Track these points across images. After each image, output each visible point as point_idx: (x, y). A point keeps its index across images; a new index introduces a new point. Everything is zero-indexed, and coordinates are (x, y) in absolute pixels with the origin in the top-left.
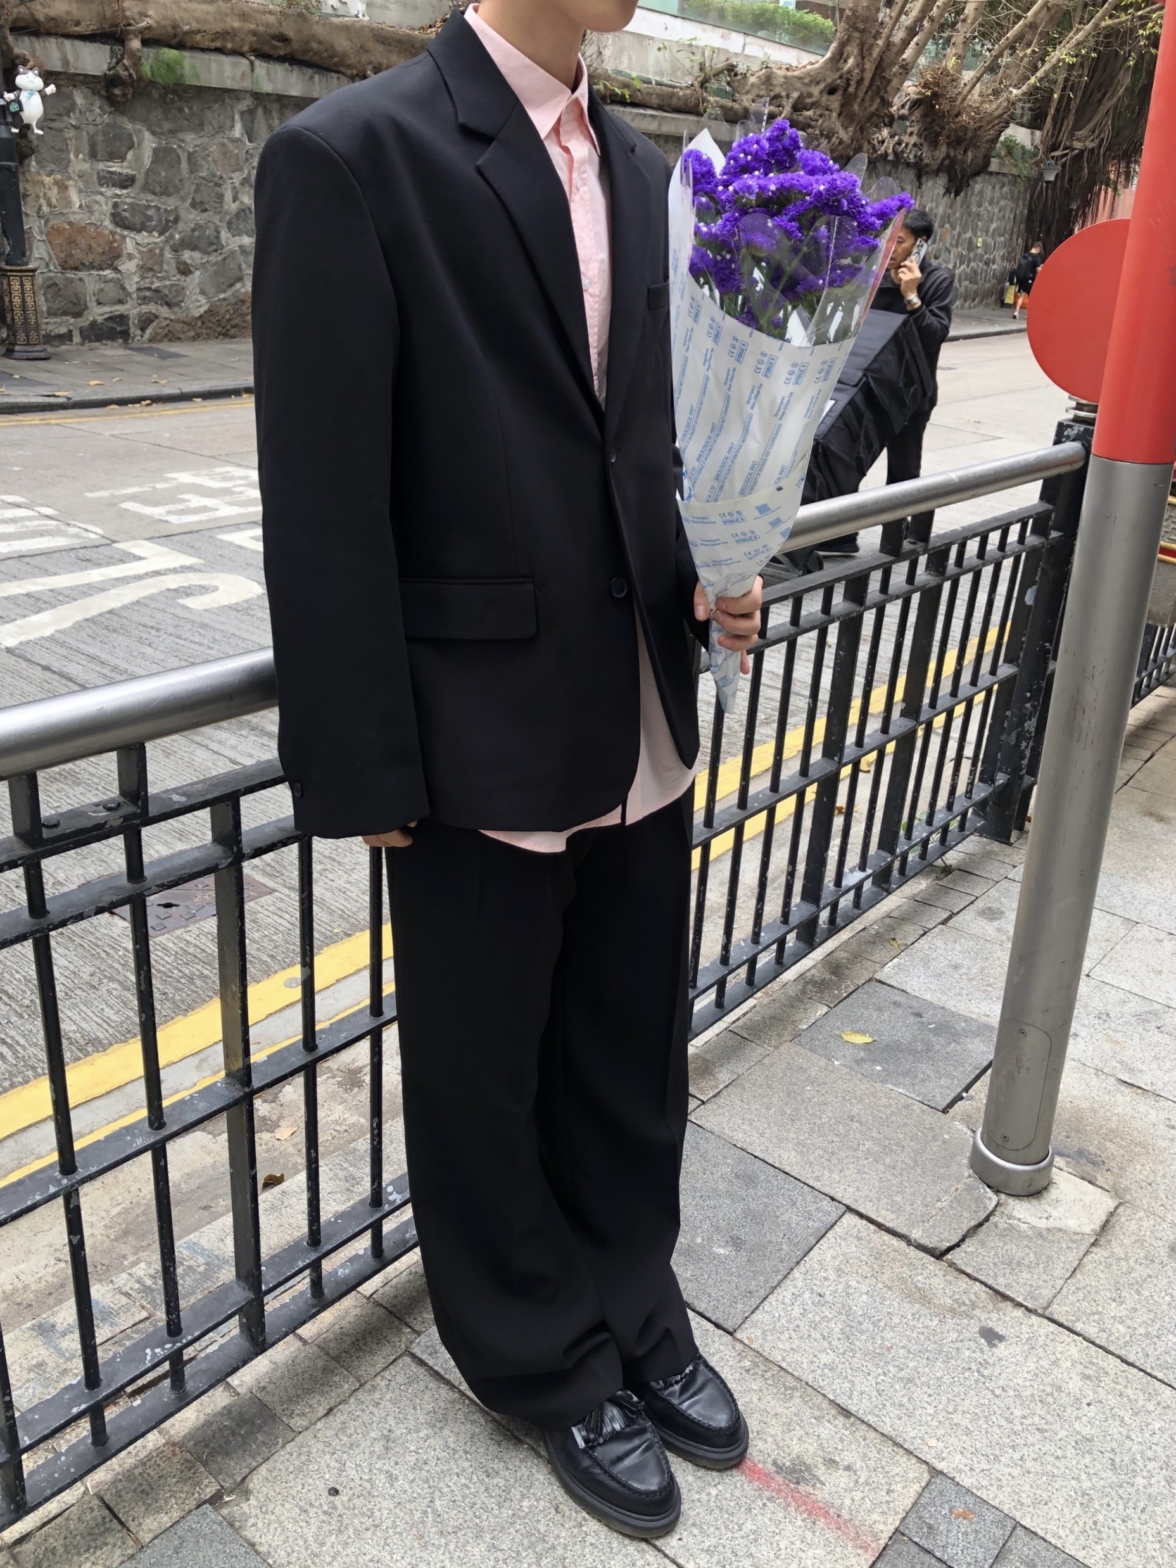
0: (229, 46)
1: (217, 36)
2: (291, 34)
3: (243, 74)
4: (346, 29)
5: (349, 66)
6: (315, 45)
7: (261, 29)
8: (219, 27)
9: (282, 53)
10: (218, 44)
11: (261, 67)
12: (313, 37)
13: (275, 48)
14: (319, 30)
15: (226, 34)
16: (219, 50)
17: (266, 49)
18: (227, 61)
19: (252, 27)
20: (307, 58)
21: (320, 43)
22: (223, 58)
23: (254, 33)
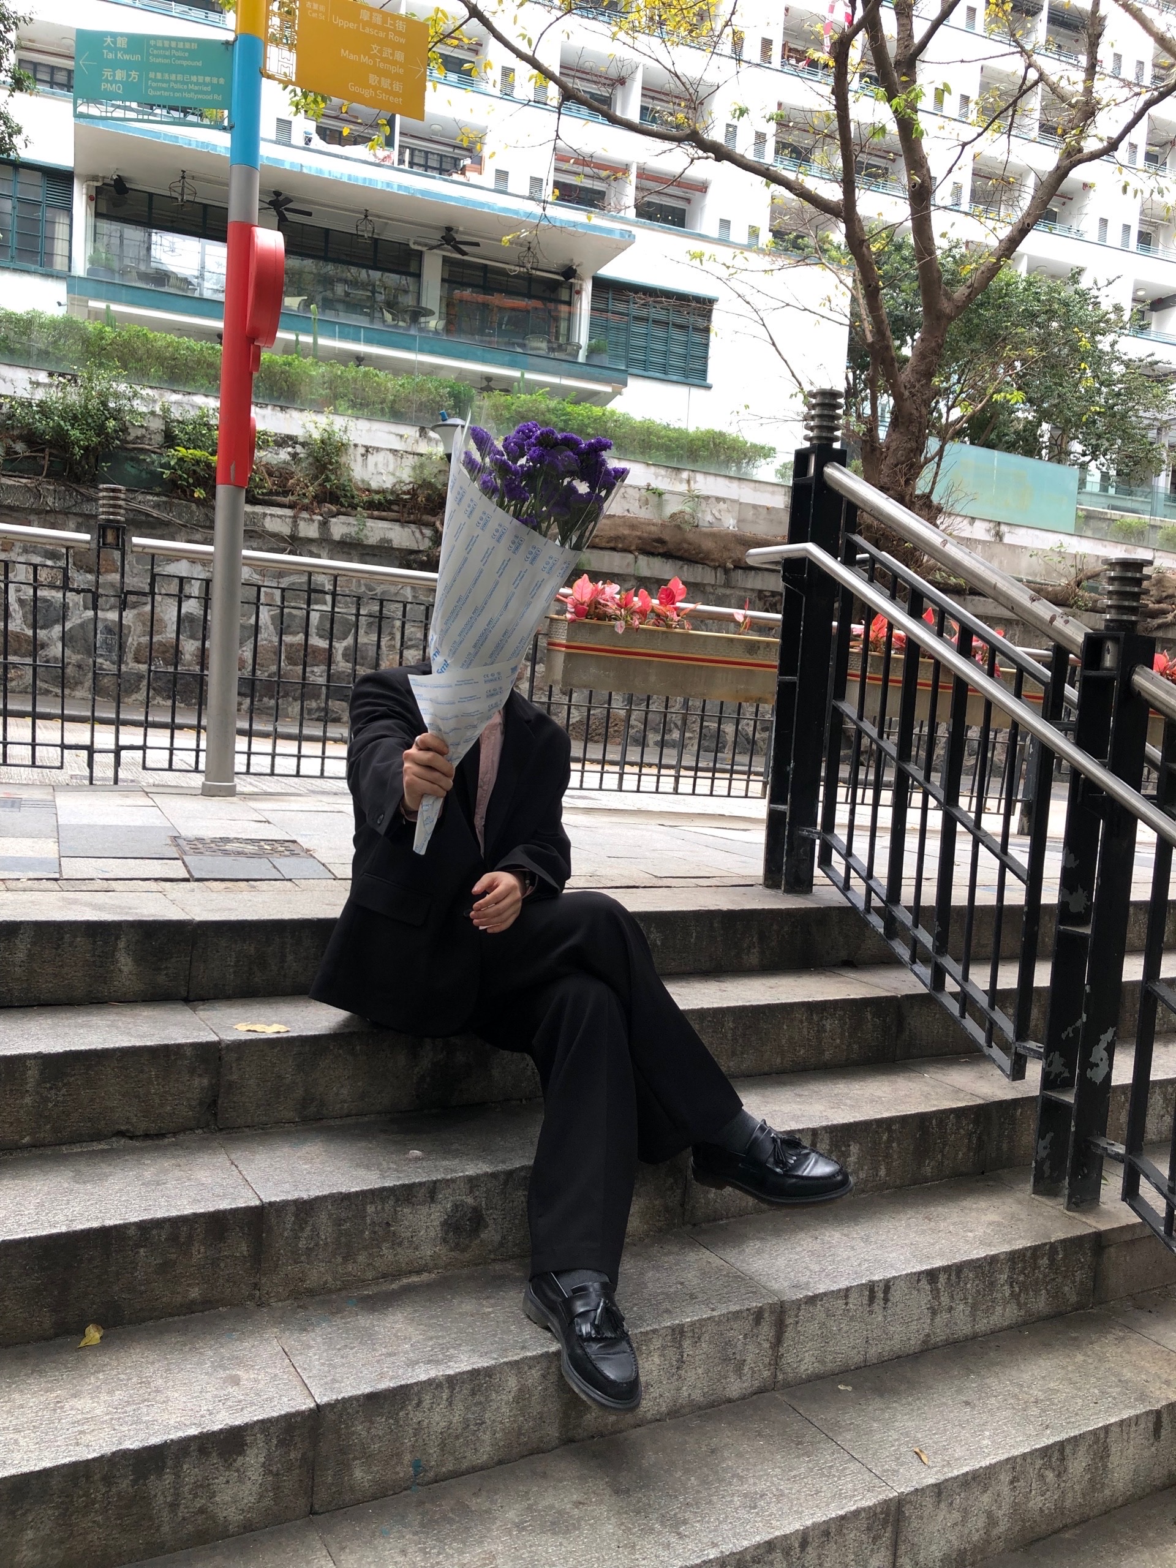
0: (620, 546)
1: (611, 539)
2: (667, 538)
3: (628, 564)
4: (713, 536)
5: (713, 560)
6: (685, 546)
7: (645, 535)
8: (612, 534)
9: (661, 551)
10: (612, 545)
11: (643, 560)
12: (685, 541)
13: (655, 547)
14: (690, 536)
15: (617, 538)
16: (614, 549)
17: (648, 548)
18: (616, 556)
19: (638, 533)
20: (679, 554)
21: (690, 544)
22: (615, 553)
23: (640, 538)
